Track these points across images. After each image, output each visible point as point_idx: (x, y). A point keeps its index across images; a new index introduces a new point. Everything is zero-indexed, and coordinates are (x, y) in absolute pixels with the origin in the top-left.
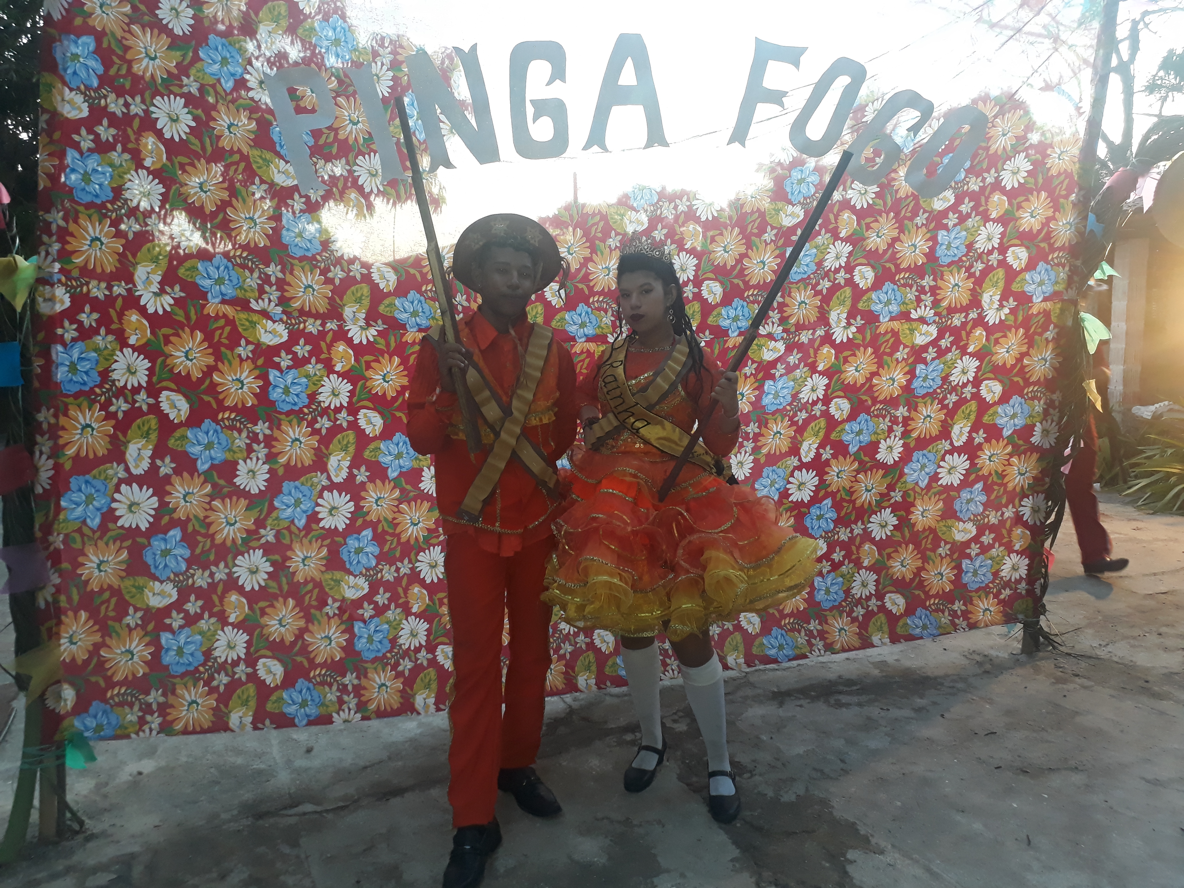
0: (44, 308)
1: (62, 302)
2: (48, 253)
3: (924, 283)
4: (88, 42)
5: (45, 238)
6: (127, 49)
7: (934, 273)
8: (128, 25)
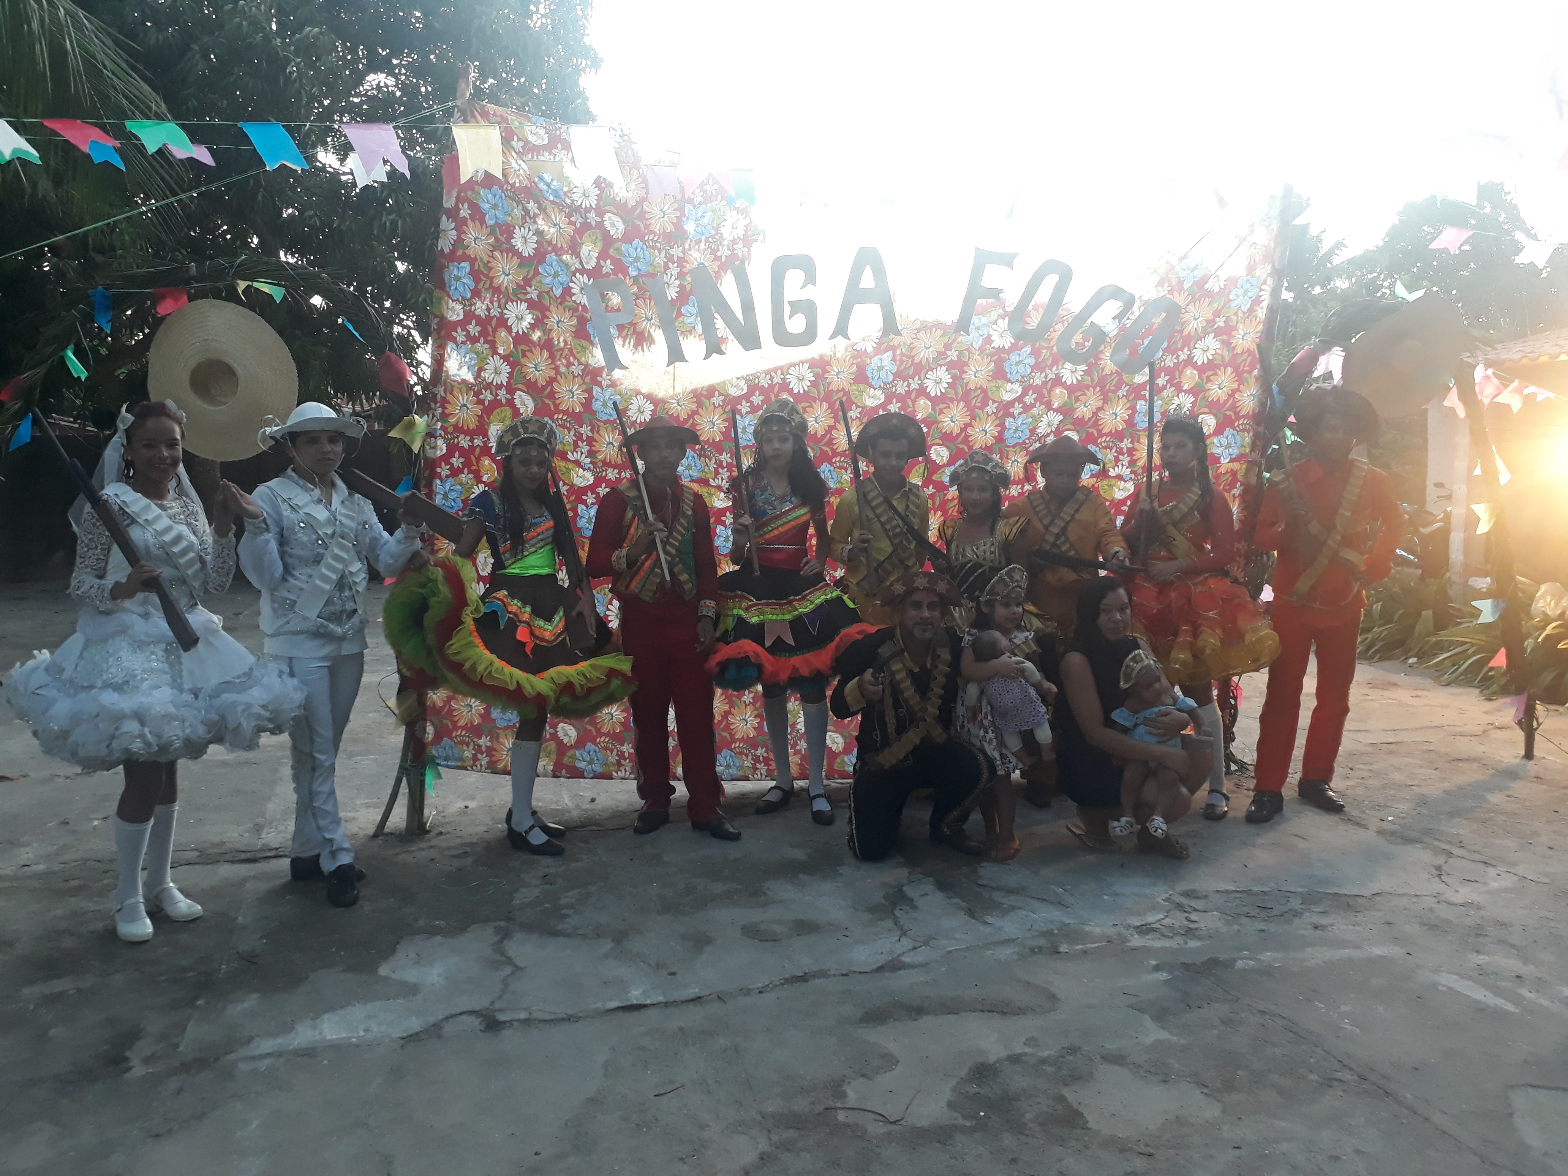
0: (430, 453)
1: (442, 450)
2: (434, 416)
3: (1123, 445)
4: (465, 265)
5: (433, 405)
6: (490, 269)
7: (1132, 436)
8: (492, 251)
